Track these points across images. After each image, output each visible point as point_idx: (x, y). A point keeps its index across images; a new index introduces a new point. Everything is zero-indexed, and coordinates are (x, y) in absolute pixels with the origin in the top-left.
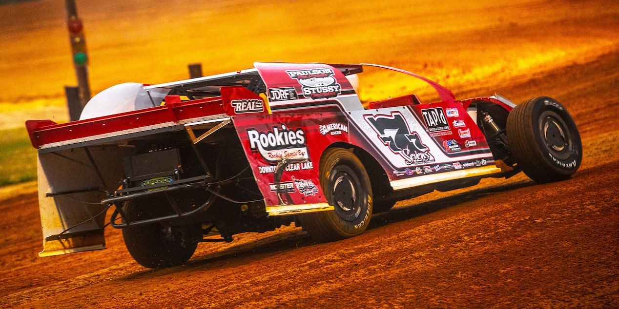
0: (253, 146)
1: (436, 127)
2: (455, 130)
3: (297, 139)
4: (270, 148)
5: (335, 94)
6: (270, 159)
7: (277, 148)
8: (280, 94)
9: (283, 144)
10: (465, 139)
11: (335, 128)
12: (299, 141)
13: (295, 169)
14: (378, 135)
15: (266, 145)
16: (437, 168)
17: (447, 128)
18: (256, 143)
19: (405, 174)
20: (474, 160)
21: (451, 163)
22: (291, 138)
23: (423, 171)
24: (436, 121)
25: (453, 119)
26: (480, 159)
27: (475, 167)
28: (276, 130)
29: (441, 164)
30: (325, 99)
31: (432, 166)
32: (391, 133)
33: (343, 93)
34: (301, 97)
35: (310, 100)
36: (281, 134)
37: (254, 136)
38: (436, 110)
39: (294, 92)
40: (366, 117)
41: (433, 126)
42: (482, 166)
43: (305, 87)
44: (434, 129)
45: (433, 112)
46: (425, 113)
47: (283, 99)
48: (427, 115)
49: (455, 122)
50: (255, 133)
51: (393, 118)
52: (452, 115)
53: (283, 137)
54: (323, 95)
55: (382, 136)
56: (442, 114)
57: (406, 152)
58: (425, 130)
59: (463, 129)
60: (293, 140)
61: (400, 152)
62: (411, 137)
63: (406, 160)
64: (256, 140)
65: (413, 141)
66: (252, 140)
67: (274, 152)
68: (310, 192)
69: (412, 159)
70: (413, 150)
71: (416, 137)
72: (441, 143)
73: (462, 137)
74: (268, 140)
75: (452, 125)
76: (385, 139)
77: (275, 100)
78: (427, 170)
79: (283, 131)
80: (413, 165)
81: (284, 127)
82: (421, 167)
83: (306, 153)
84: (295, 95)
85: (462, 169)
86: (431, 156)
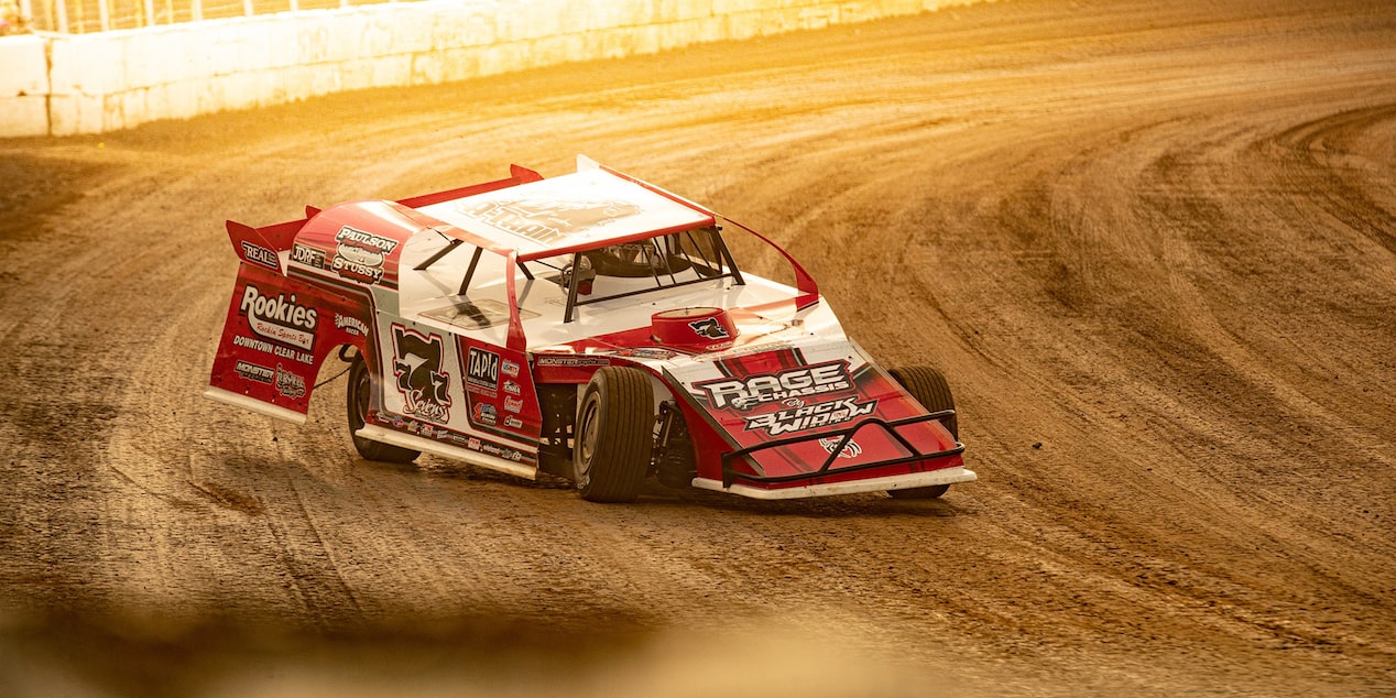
0: (244, 307)
1: (479, 378)
2: (502, 394)
3: (306, 319)
4: (263, 317)
5: (370, 280)
6: (259, 331)
7: (273, 320)
8: (305, 254)
9: (283, 318)
10: (509, 413)
11: (353, 325)
12: (306, 323)
13: (287, 356)
14: (395, 358)
15: (259, 312)
16: (440, 434)
17: (493, 386)
18: (248, 305)
19: (390, 422)
20: (504, 447)
21: (468, 437)
22: (296, 315)
23: (419, 430)
24: (484, 371)
25: (508, 377)
26: (513, 450)
27: (499, 456)
28: (281, 297)
29: (451, 432)
30: (355, 282)
31: (437, 428)
32: (413, 361)
33: (382, 283)
34: (328, 268)
35: (336, 276)
36: (286, 305)
37: (251, 295)
38: (490, 356)
39: (322, 258)
40: (394, 327)
41: (476, 376)
42: (510, 459)
43: (340, 256)
44: (475, 381)
45: (485, 356)
46: (473, 354)
47: (306, 263)
48: (476, 357)
49: (508, 383)
50: (255, 291)
51: (429, 342)
52: (508, 372)
53: (286, 311)
54: (355, 276)
55: (399, 361)
56: (495, 364)
57: (416, 394)
58: (462, 376)
59: (515, 398)
60: (299, 319)
61: (407, 391)
62: (437, 378)
63: (407, 405)
64: (251, 301)
65: (438, 384)
66: (246, 299)
67: (266, 325)
68: (291, 392)
69: (416, 407)
70: (428, 396)
71: (445, 381)
72: (474, 404)
73: (507, 407)
74: (266, 307)
75: (501, 385)
76: (399, 366)
77: (297, 260)
78: (426, 430)
79: (290, 303)
80: (412, 416)
81: (293, 298)
82: (420, 423)
83: (310, 342)
84: (321, 263)
85: (479, 451)
86: (446, 416)
